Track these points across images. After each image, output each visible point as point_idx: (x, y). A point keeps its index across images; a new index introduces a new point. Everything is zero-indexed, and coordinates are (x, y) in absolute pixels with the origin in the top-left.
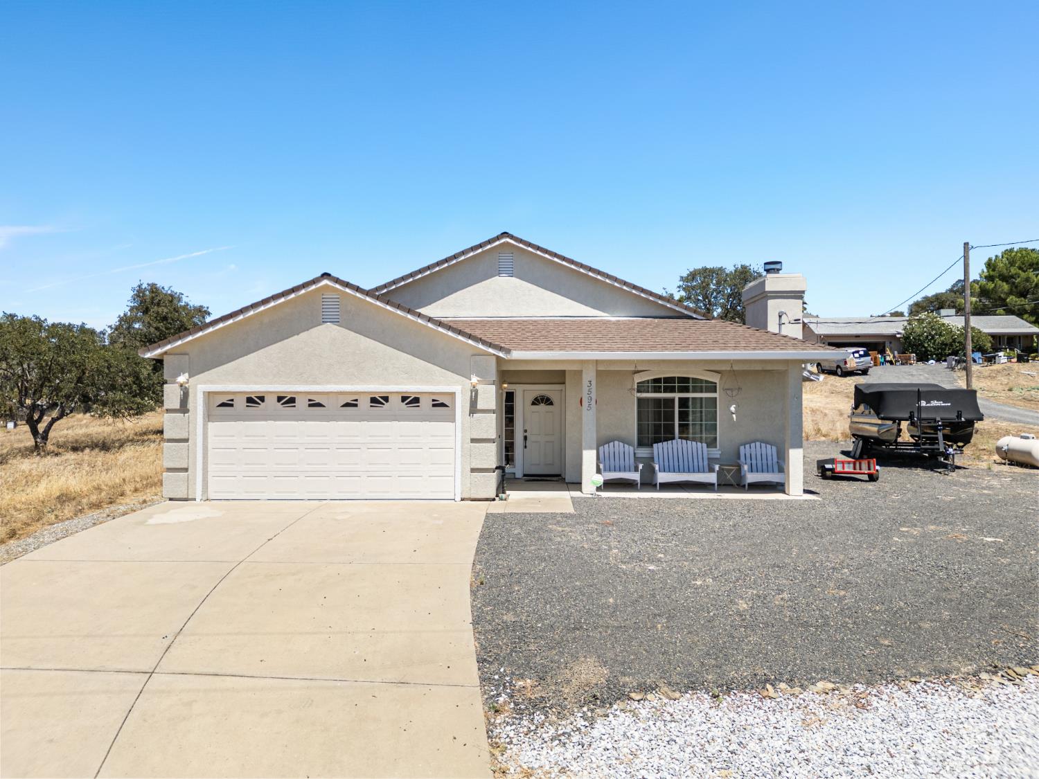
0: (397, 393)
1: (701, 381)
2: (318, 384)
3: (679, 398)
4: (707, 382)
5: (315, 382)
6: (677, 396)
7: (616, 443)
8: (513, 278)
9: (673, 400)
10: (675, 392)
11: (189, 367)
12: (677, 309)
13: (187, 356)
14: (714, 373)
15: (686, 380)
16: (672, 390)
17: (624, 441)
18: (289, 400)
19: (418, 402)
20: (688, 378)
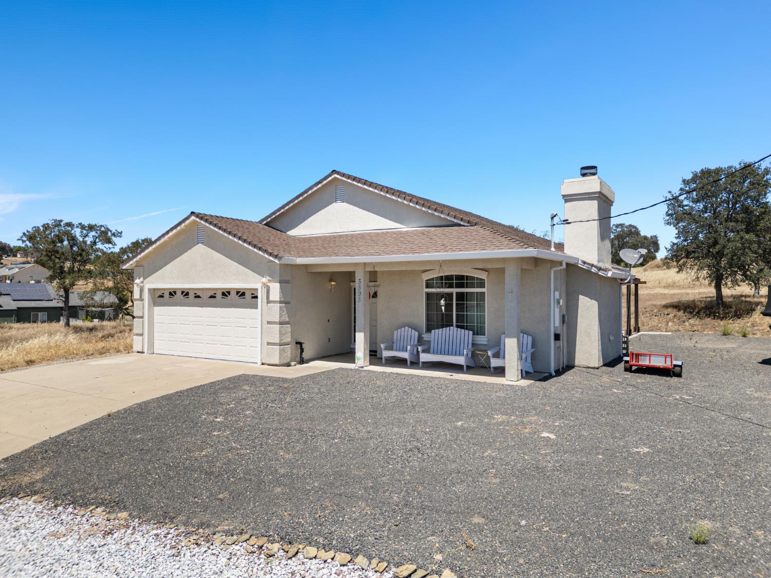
0: (235, 289)
1: (473, 278)
2: (195, 283)
3: (457, 293)
4: (478, 279)
5: (194, 283)
6: (454, 291)
7: (407, 328)
8: (344, 203)
9: (452, 294)
10: (453, 288)
11: (143, 274)
12: (449, 218)
13: (142, 267)
14: (482, 271)
15: (461, 277)
16: (451, 286)
17: (413, 327)
18: (186, 294)
19: (244, 295)
20: (464, 276)
